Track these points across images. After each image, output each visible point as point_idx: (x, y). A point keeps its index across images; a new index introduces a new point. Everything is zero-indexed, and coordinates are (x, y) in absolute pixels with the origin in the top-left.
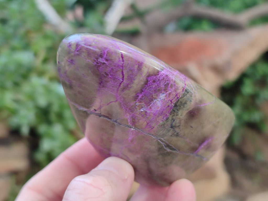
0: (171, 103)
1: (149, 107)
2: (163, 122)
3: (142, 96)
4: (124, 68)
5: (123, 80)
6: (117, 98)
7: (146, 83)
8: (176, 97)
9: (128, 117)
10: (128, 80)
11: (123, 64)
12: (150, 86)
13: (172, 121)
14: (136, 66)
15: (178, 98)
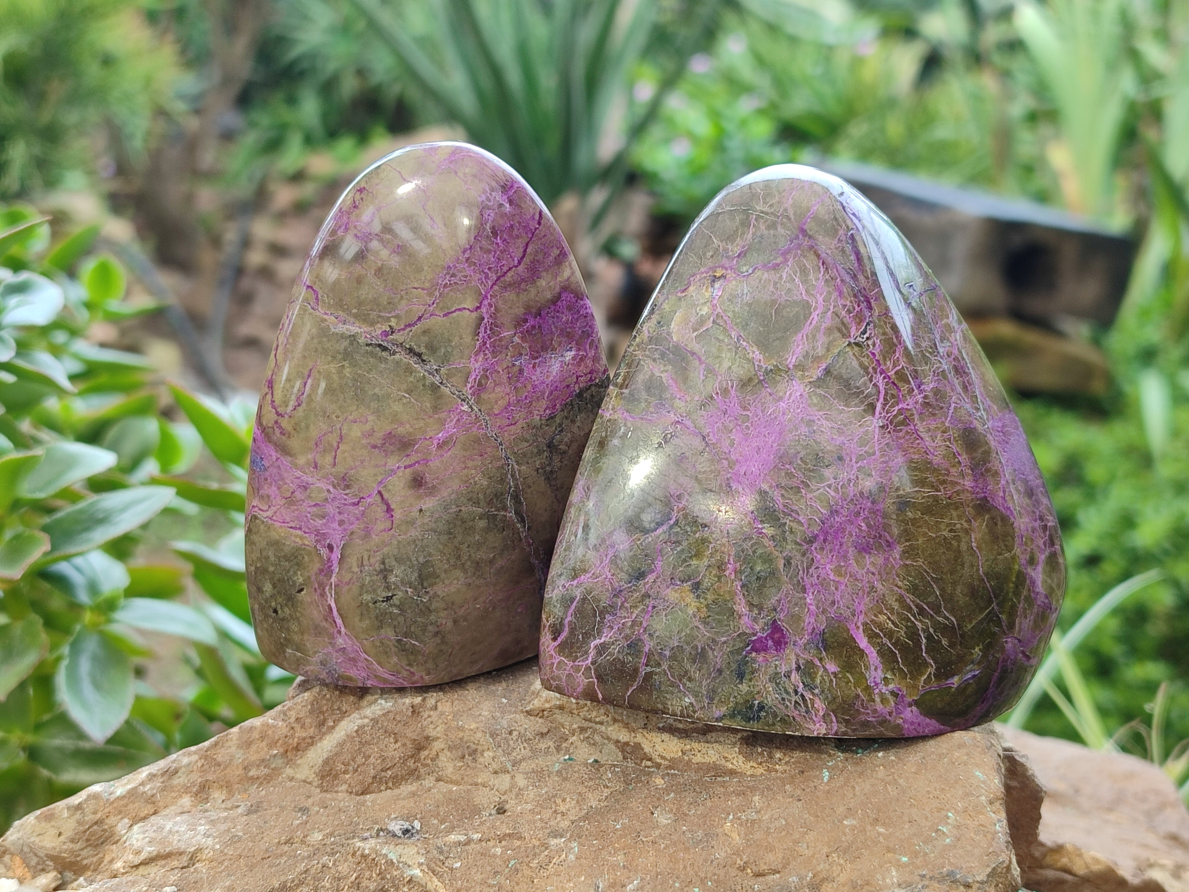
0: (576, 383)
1: (533, 362)
2: (541, 420)
3: (533, 327)
4: (534, 239)
5: (519, 263)
6: (481, 303)
7: (556, 300)
8: (589, 376)
9: (477, 365)
10: (527, 269)
11: (536, 229)
12: (558, 312)
13: (559, 429)
14: (556, 252)
15: (591, 380)
